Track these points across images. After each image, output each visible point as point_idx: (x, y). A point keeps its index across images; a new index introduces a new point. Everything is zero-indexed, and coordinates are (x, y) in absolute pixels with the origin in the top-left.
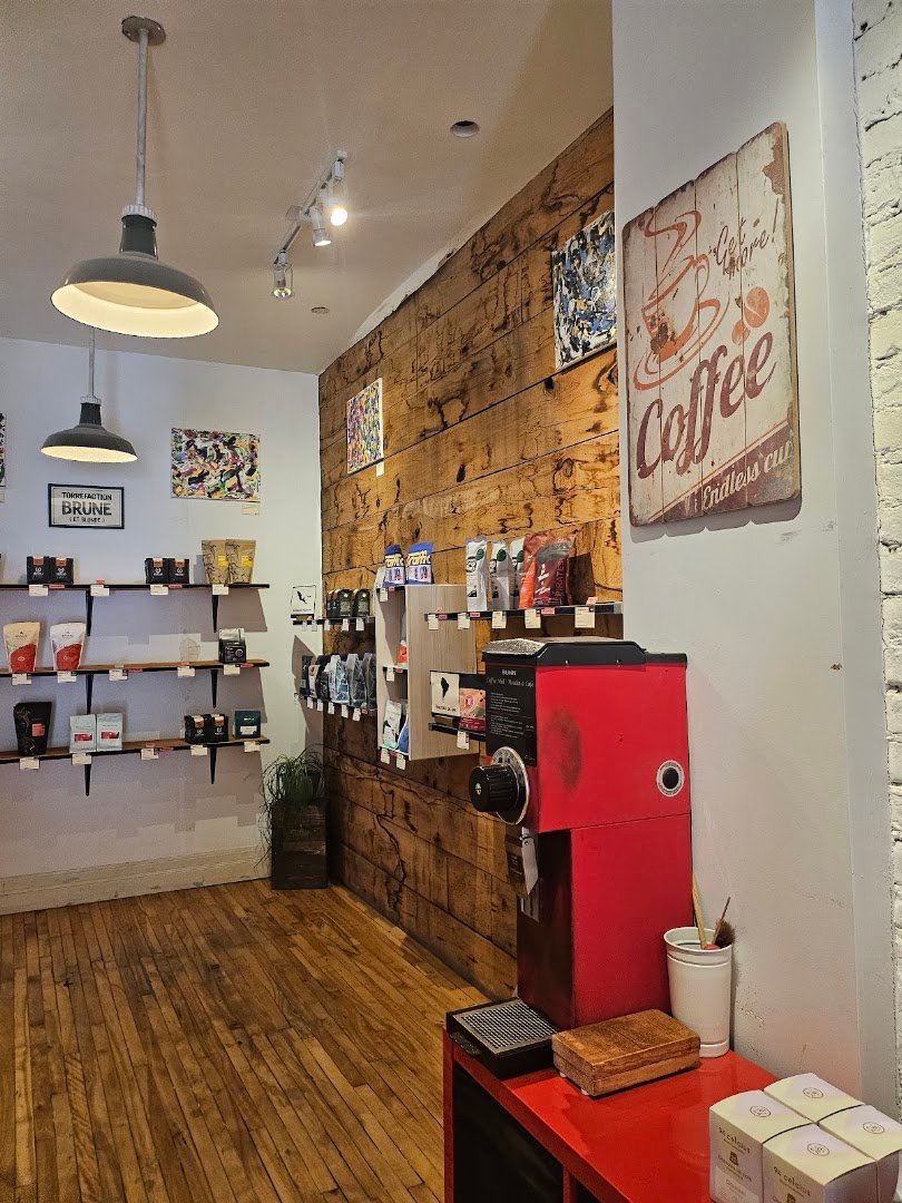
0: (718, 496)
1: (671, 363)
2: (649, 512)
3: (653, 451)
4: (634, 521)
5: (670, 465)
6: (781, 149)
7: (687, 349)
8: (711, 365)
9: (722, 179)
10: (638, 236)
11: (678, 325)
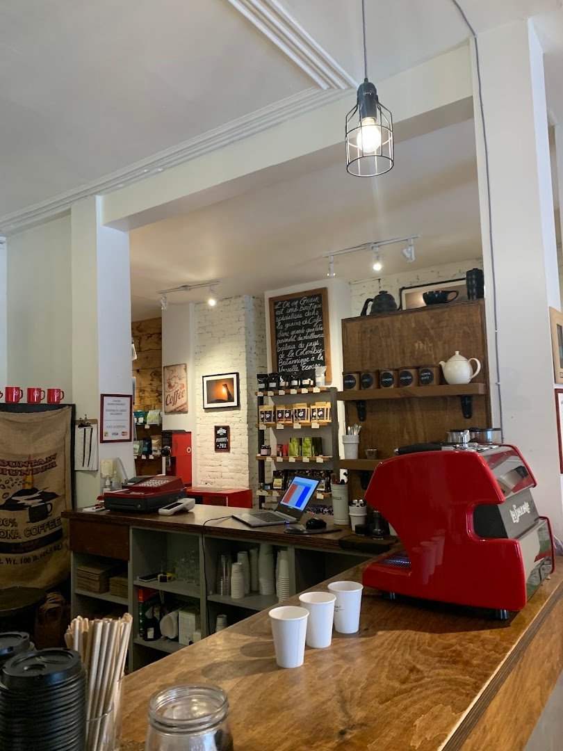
0: (178, 410)
1: (171, 390)
2: (168, 411)
3: (168, 402)
4: (165, 412)
5: (171, 405)
6: (186, 367)
7: (174, 388)
8: (177, 391)
9: (178, 366)
10: (166, 369)
11: (173, 384)
